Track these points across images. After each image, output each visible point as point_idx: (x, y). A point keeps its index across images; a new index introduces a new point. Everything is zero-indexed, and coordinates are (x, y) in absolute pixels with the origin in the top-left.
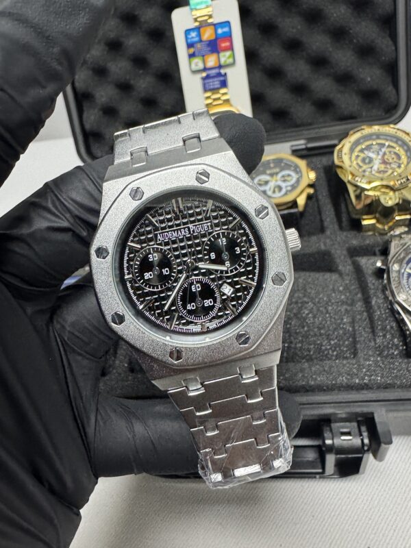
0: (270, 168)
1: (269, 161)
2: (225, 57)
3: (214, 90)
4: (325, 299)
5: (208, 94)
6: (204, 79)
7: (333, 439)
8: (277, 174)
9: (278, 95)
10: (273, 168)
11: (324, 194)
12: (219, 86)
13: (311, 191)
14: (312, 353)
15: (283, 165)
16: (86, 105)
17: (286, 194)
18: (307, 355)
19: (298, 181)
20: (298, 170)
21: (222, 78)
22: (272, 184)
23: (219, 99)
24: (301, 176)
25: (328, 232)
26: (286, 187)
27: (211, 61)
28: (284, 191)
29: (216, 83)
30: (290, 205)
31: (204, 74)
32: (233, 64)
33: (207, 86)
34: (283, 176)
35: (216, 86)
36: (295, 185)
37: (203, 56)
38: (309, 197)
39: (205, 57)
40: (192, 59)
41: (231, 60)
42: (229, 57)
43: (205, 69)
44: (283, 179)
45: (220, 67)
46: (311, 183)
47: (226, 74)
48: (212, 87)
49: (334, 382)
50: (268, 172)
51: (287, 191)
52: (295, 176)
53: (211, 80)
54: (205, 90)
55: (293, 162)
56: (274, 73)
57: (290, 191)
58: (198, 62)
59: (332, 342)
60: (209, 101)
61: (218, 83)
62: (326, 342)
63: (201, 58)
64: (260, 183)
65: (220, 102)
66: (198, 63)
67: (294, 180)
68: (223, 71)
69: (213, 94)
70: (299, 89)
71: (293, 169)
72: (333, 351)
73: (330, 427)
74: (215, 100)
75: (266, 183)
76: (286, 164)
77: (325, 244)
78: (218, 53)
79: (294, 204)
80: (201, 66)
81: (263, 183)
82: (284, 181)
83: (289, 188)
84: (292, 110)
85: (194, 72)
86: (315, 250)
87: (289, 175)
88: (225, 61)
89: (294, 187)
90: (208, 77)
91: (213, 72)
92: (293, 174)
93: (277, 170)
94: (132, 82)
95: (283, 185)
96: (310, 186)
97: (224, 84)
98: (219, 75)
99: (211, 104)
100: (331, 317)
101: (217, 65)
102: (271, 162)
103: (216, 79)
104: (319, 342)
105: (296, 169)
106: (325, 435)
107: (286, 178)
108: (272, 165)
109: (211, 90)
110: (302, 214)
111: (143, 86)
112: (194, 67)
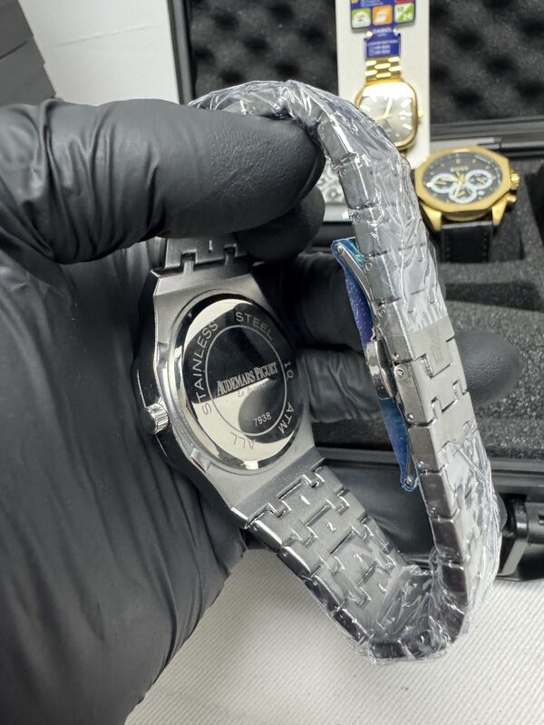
0: (456, 165)
1: (454, 155)
2: (402, 11)
3: (381, 57)
4: (527, 340)
5: (372, 62)
6: (368, 41)
7: (528, 523)
8: (465, 173)
9: (470, 72)
10: (460, 165)
11: (525, 210)
12: (388, 52)
13: (513, 199)
14: (502, 409)
15: (474, 161)
16: (201, 68)
17: (476, 200)
18: (496, 412)
19: (495, 185)
20: (496, 169)
21: (394, 41)
22: (457, 186)
23: (386, 70)
24: (501, 178)
25: (529, 259)
26: (478, 191)
27: (382, 16)
28: (474, 196)
29: (386, 48)
30: (481, 215)
31: (369, 34)
32: (411, 23)
33: (371, 51)
34: (473, 177)
35: (384, 52)
36: (491, 189)
37: (371, 8)
38: (509, 208)
39: (374, 9)
40: (354, 11)
41: (410, 16)
42: (407, 12)
43: (372, 27)
44: (473, 180)
45: (393, 24)
46: (514, 188)
47: (399, 35)
48: (378, 52)
49: (535, 447)
50: (452, 170)
51: (478, 196)
52: (490, 178)
53: (379, 43)
54: (369, 56)
55: (489, 159)
56: (467, 40)
57: (484, 197)
58: (363, 16)
59: (533, 399)
60: (373, 72)
61: (388, 46)
62: (524, 396)
63: (368, 10)
64: (440, 183)
65: (388, 75)
66: (363, 18)
67: (490, 182)
68: (396, 31)
69: (378, 63)
70: (500, 66)
71: (488, 167)
72: (533, 410)
73: (524, 505)
74: (380, 71)
75: (449, 184)
76: (478, 160)
77: (526, 273)
78: (393, 4)
79: (488, 214)
80: (367, 22)
81: (444, 183)
82: (476, 183)
83: (481, 193)
84: (486, 94)
85: (356, 30)
86: (511, 279)
87: (482, 176)
88: (402, 17)
89: (488, 192)
90: (374, 38)
91: (383, 31)
92: (488, 175)
93: (466, 168)
94: (268, 39)
95: (473, 188)
96: (512, 192)
97: (395, 50)
98: (391, 36)
99: (374, 76)
100: (534, 365)
101: (390, 22)
102: (457, 156)
103: (384, 42)
104: (514, 396)
105: (493, 168)
106: (517, 515)
107: (478, 179)
108: (458, 161)
109: (375, 57)
110: (496, 229)
111: (283, 45)
112: (356, 24)
